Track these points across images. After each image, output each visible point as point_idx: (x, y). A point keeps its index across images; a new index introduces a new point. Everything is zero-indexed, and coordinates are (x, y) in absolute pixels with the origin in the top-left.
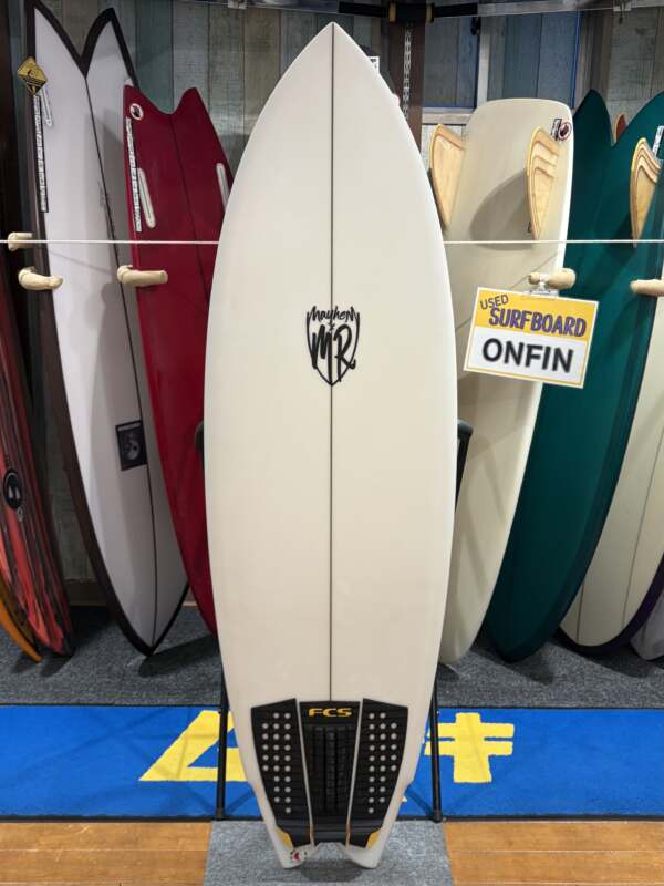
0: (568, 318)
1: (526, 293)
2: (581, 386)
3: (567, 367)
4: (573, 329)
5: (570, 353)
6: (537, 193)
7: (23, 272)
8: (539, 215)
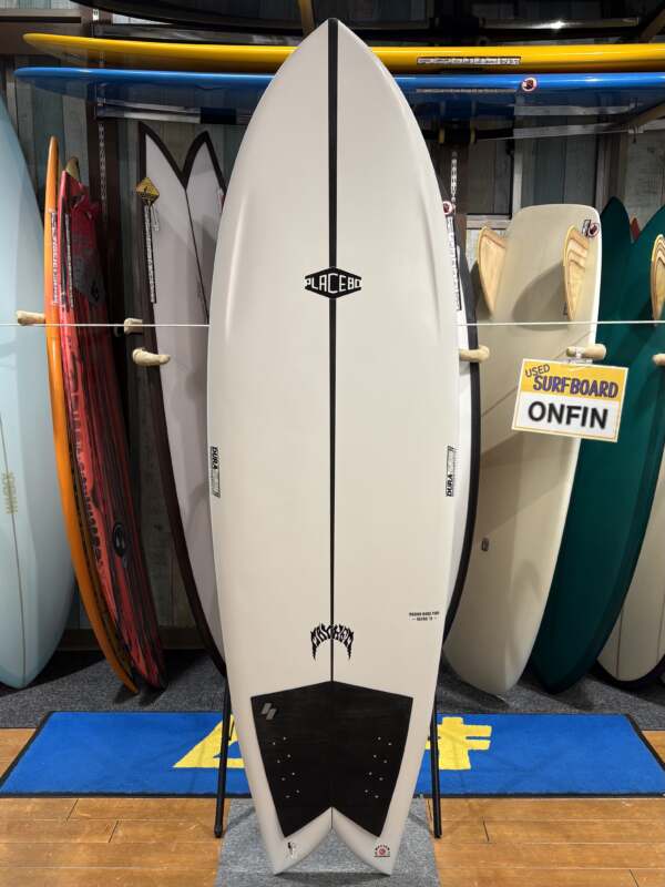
0: (602, 383)
1: (565, 363)
2: (615, 441)
3: (602, 425)
4: (607, 391)
5: (605, 412)
6: (571, 281)
7: (135, 352)
8: (574, 299)
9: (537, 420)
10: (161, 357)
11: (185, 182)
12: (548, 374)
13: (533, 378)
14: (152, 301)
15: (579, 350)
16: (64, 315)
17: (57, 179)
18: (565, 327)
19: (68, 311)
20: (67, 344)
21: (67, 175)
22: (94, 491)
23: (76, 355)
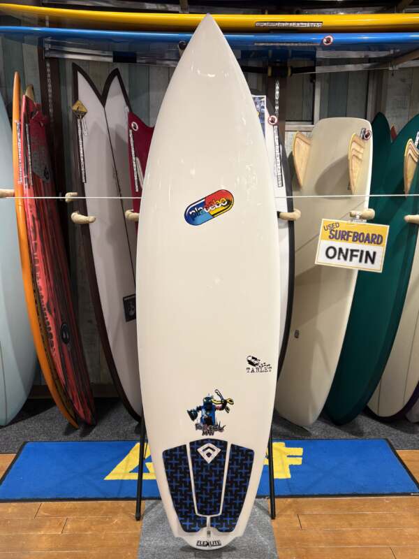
0: (373, 235)
1: (349, 222)
2: (381, 272)
3: (373, 261)
4: (376, 240)
5: (375, 253)
6: (353, 168)
7: (73, 214)
8: (355, 180)
9: (331, 258)
10: (90, 218)
11: (103, 103)
12: (338, 229)
13: (329, 231)
14: (84, 181)
15: (358, 213)
16: (26, 190)
17: (20, 100)
18: (349, 198)
19: (29, 188)
20: (29, 210)
21: (27, 98)
22: (48, 304)
23: (35, 216)
